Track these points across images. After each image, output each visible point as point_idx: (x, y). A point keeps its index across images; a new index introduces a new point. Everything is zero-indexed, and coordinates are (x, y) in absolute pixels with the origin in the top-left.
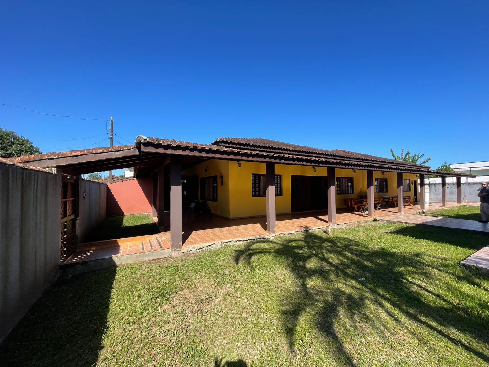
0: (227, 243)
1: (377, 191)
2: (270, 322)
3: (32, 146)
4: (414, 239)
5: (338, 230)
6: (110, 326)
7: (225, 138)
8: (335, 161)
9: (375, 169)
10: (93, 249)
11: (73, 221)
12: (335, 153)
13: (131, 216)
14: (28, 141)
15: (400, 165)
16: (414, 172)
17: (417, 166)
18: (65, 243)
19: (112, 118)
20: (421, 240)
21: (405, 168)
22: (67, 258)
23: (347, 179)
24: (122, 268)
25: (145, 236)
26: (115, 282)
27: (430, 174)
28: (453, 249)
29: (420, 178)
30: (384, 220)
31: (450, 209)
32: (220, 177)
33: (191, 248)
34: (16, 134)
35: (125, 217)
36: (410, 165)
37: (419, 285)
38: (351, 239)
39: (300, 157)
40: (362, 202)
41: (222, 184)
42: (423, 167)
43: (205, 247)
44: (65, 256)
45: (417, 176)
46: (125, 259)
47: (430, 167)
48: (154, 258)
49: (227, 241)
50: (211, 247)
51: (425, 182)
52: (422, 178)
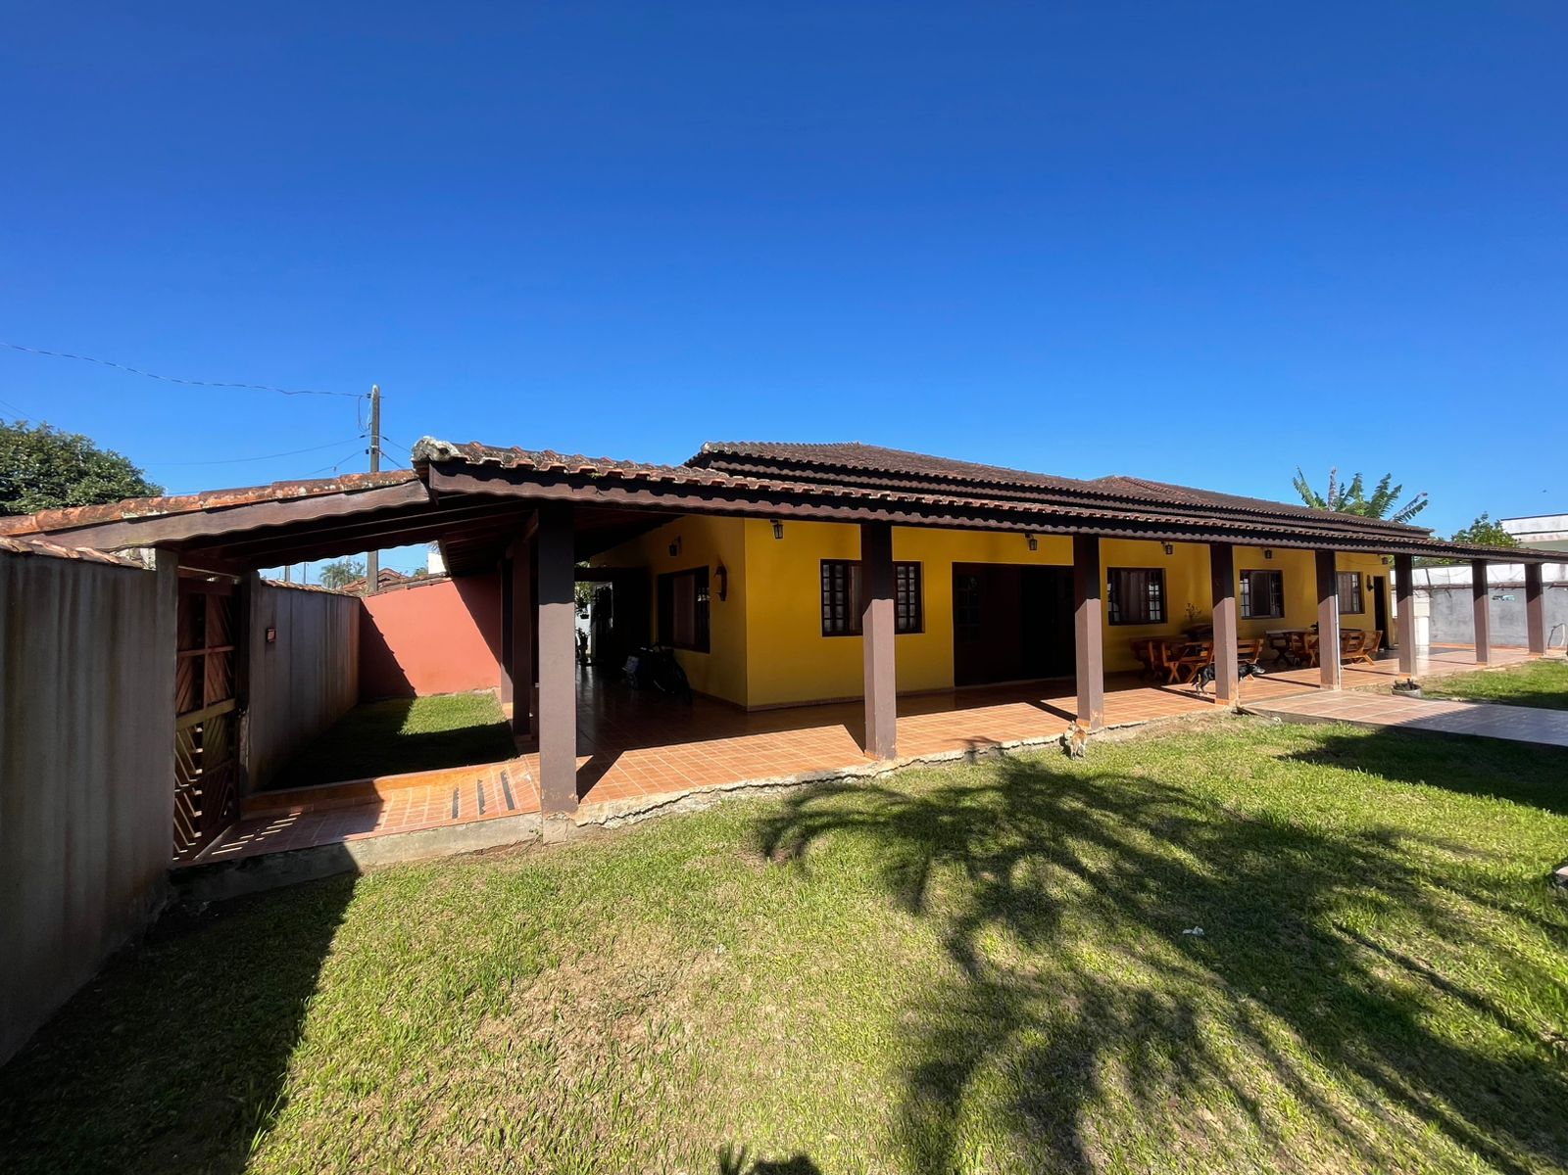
0: (729, 794)
1: (1248, 614)
2: (849, 1095)
3: (139, 481)
4: (1380, 782)
5: (1113, 746)
6: (291, 1096)
7: (731, 444)
8: (1098, 513)
9: (1240, 539)
10: (296, 812)
11: (231, 721)
12: (1101, 486)
13: (437, 700)
14: (126, 466)
15: (1326, 525)
16: (1376, 548)
17: (1385, 528)
18: (199, 792)
19: (375, 386)
20: (1407, 786)
21: (1343, 534)
22: (203, 842)
23: (1142, 575)
24: (374, 878)
25: (468, 767)
26: (341, 931)
27: (1434, 553)
28: (1523, 819)
29: (1397, 568)
30: (1272, 714)
31: (1503, 673)
32: (717, 573)
33: (608, 812)
34: (94, 444)
35: (416, 702)
36: (1362, 525)
37: (1403, 958)
38: (1156, 778)
39: (976, 503)
40: (1194, 652)
41: (723, 595)
42: (1406, 531)
43: (656, 807)
44: (198, 834)
45: (1385, 561)
46: (387, 848)
47: (1432, 531)
48: (484, 845)
49: (728, 788)
50: (675, 807)
51: (1415, 583)
52: (1404, 566)
